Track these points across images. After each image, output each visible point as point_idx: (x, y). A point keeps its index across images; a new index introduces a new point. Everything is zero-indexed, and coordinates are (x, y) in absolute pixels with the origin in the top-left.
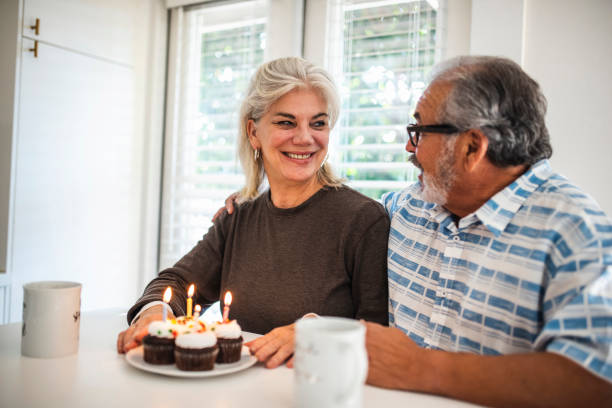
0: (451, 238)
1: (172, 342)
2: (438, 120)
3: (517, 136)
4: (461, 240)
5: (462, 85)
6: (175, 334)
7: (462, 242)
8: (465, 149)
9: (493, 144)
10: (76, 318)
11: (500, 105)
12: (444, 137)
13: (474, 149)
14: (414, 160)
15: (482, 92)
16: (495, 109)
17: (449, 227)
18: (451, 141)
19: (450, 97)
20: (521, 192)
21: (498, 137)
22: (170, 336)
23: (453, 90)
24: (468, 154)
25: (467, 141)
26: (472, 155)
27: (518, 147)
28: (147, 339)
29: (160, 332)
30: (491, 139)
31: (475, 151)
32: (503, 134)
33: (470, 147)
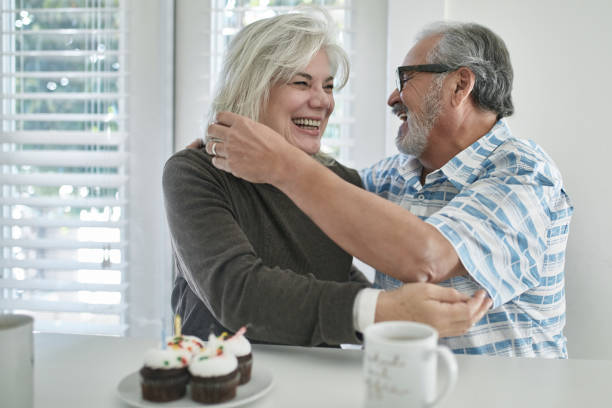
0: (416, 196)
1: (184, 371)
3: (498, 81)
4: (426, 198)
6: (179, 359)
7: (427, 201)
9: (480, 82)
11: (484, 50)
13: (462, 86)
15: (471, 39)
17: (415, 186)
19: (443, 40)
20: (481, 151)
22: (179, 365)
24: (456, 92)
25: (454, 80)
26: (460, 92)
28: (149, 373)
29: (167, 363)
30: (478, 76)
31: (462, 89)
32: (488, 72)
33: (458, 86)
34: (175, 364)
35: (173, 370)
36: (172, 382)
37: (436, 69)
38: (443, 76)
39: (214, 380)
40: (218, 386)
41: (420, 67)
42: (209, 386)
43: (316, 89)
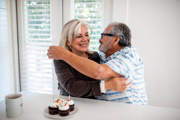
1: (57, 108)
2: (109, 33)
3: (126, 39)
5: (116, 26)
6: (57, 106)
8: (114, 40)
9: (121, 40)
10: (21, 105)
11: (123, 32)
12: (109, 37)
13: (116, 40)
14: (100, 41)
15: (120, 28)
16: (122, 32)
18: (111, 38)
19: (113, 28)
21: (122, 38)
22: (57, 107)
23: (114, 26)
24: (114, 41)
25: (114, 38)
26: (115, 42)
27: (126, 42)
28: (50, 108)
29: (54, 106)
30: (120, 38)
31: (116, 41)
32: (123, 38)
33: (115, 40)
34: (55, 107)
35: (55, 108)
36: (55, 111)
37: (110, 35)
38: (112, 37)
39: (63, 111)
40: (64, 113)
41: (106, 34)
42: (62, 113)
43: (83, 37)
